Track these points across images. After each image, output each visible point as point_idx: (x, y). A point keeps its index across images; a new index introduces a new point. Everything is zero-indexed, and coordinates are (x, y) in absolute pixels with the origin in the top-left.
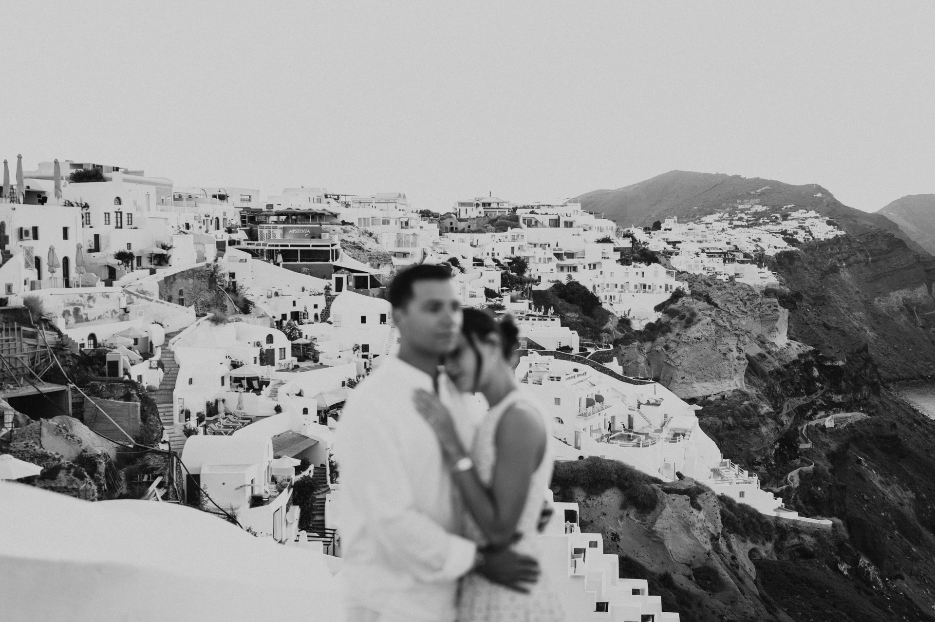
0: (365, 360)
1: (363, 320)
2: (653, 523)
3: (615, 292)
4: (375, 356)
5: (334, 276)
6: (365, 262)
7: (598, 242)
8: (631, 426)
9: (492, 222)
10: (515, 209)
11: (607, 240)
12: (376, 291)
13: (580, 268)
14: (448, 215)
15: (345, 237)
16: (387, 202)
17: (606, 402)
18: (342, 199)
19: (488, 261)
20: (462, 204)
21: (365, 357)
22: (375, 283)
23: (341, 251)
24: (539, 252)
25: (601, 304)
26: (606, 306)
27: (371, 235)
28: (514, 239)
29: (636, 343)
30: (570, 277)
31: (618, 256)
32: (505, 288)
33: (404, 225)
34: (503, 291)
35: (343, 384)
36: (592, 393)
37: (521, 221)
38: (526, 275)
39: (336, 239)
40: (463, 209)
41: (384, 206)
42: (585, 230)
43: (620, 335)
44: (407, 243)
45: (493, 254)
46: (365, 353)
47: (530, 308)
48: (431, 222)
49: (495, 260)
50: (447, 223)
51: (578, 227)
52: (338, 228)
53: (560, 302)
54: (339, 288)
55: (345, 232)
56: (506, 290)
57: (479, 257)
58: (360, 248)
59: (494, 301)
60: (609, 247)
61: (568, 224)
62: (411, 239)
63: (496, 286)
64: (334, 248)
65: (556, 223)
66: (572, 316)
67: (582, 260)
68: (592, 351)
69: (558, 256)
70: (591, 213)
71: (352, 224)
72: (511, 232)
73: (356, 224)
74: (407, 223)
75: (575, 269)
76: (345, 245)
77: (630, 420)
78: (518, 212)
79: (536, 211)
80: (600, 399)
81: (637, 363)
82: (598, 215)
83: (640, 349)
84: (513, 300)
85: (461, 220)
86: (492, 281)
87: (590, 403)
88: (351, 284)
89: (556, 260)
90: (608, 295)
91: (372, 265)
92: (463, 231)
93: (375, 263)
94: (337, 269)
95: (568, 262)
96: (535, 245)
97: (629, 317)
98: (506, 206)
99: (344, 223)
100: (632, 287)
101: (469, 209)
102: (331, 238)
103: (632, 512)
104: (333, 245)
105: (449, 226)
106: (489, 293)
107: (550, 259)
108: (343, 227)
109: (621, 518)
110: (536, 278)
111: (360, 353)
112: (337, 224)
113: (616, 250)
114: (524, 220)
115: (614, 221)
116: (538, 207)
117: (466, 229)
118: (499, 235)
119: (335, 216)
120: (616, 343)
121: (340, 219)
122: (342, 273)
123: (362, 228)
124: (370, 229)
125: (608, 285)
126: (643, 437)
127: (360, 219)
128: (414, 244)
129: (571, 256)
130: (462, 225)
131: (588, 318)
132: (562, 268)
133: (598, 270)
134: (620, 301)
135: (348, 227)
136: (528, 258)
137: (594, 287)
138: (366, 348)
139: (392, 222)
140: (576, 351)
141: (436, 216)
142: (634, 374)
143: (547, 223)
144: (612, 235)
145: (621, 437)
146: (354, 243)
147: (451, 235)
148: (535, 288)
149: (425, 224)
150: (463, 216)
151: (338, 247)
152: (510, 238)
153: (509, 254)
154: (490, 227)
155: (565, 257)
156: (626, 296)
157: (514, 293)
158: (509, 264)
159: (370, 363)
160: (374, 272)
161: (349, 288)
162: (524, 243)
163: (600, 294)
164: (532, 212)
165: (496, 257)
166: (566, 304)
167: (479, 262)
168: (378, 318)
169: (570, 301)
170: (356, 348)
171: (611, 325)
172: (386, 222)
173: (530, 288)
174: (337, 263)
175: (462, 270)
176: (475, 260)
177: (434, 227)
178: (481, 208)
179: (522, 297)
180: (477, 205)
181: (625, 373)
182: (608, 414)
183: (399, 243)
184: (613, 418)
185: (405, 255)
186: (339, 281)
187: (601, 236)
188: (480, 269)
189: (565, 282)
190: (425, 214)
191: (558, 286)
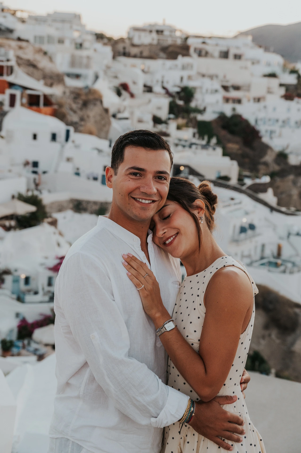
0: (34, 176)
1: (35, 137)
2: (293, 343)
3: (276, 128)
4: (44, 172)
5: (9, 92)
6: (38, 80)
7: (265, 76)
8: (279, 255)
9: (164, 49)
10: (186, 39)
11: (273, 75)
12: (48, 109)
13: (244, 101)
14: (122, 40)
15: (20, 53)
16: (63, 21)
17: (258, 230)
18: (19, 14)
19: (157, 89)
20: (136, 29)
21: (35, 172)
22: (48, 102)
23: (16, 68)
24: (207, 84)
25: (260, 138)
26: (265, 140)
27: (45, 53)
28: (184, 68)
29: (291, 177)
30: (234, 109)
31: (282, 91)
32: (172, 116)
33: (78, 46)
34: (169, 119)
35: (13, 197)
36: (245, 221)
37: (192, 51)
38: (193, 104)
39: (11, 55)
40: (137, 34)
41: (59, 25)
42: (253, 63)
43: (276, 168)
44: (80, 65)
45: (162, 82)
46: (35, 169)
47: (194, 135)
48: (105, 44)
49: (164, 88)
50: (120, 47)
51: (247, 60)
52: (14, 44)
53: (223, 133)
54: (12, 104)
55: (20, 48)
56: (173, 119)
57: (149, 84)
58: (34, 66)
59: (161, 128)
60: (274, 82)
61: (238, 57)
62: (85, 61)
63: (164, 114)
64: (9, 64)
65: (225, 55)
66: (233, 147)
67: (247, 94)
68: (248, 182)
69: (225, 88)
70: (260, 47)
71: (27, 41)
72: (181, 60)
73: (32, 40)
74: (81, 45)
75: (239, 101)
76: (20, 62)
77: (279, 248)
78: (190, 42)
79: (208, 41)
80: (252, 227)
81: (290, 196)
82: (267, 49)
83: (294, 183)
84: (179, 128)
85: (133, 45)
86: (159, 108)
87: (243, 230)
88: (25, 101)
89: (222, 93)
90: (270, 128)
91: (46, 84)
92: (135, 56)
93: (49, 81)
94: (11, 85)
95: (233, 94)
96: (203, 76)
97: (287, 151)
98: (178, 34)
99: (19, 39)
100: (292, 123)
101: (143, 34)
102: (6, 54)
103: (274, 333)
104: (8, 60)
105: (121, 50)
106: (157, 120)
107: (216, 91)
108: (20, 43)
109: (263, 337)
110: (201, 108)
111: (30, 168)
112: (13, 39)
113: (281, 85)
114: (195, 50)
115: (283, 56)
116: (210, 38)
117: (139, 54)
118: (169, 63)
119: (11, 31)
120: (272, 175)
121: (16, 35)
122: (16, 89)
123: (37, 46)
124: (45, 47)
125: (270, 120)
126: (289, 265)
127: (35, 37)
128: (87, 66)
129: (237, 88)
130: (134, 51)
131: (248, 150)
132: (227, 100)
133: (262, 104)
134: (280, 136)
135: (24, 44)
136: (195, 88)
137: (256, 121)
138: (35, 164)
139: (67, 43)
140: (234, 181)
141: (110, 39)
142: (287, 206)
143: (217, 54)
144: (278, 70)
145: (270, 263)
146: (28, 61)
147: (123, 60)
148: (200, 117)
149: (99, 46)
150: (136, 41)
151: (13, 63)
152: (180, 66)
153: (178, 82)
154: (162, 54)
155: (231, 90)
156: (286, 131)
157: (181, 121)
158: (178, 93)
159: (40, 179)
160: (48, 91)
161: (22, 105)
162: (193, 73)
163: (262, 128)
164: (204, 43)
165: (166, 85)
166: (229, 136)
167: (149, 89)
168: (49, 137)
169: (232, 132)
170: (27, 164)
171: (269, 158)
172: (61, 41)
173: (195, 118)
174: (10, 79)
175: (132, 96)
176: (145, 86)
177: (108, 50)
178: (154, 35)
179: (187, 125)
180: (151, 31)
181: (279, 204)
182: (259, 240)
183: (73, 63)
184: (263, 246)
185: (77, 76)
186: (13, 98)
187: (268, 70)
188: (149, 95)
189: (229, 113)
190: (100, 37)
191: (222, 117)
